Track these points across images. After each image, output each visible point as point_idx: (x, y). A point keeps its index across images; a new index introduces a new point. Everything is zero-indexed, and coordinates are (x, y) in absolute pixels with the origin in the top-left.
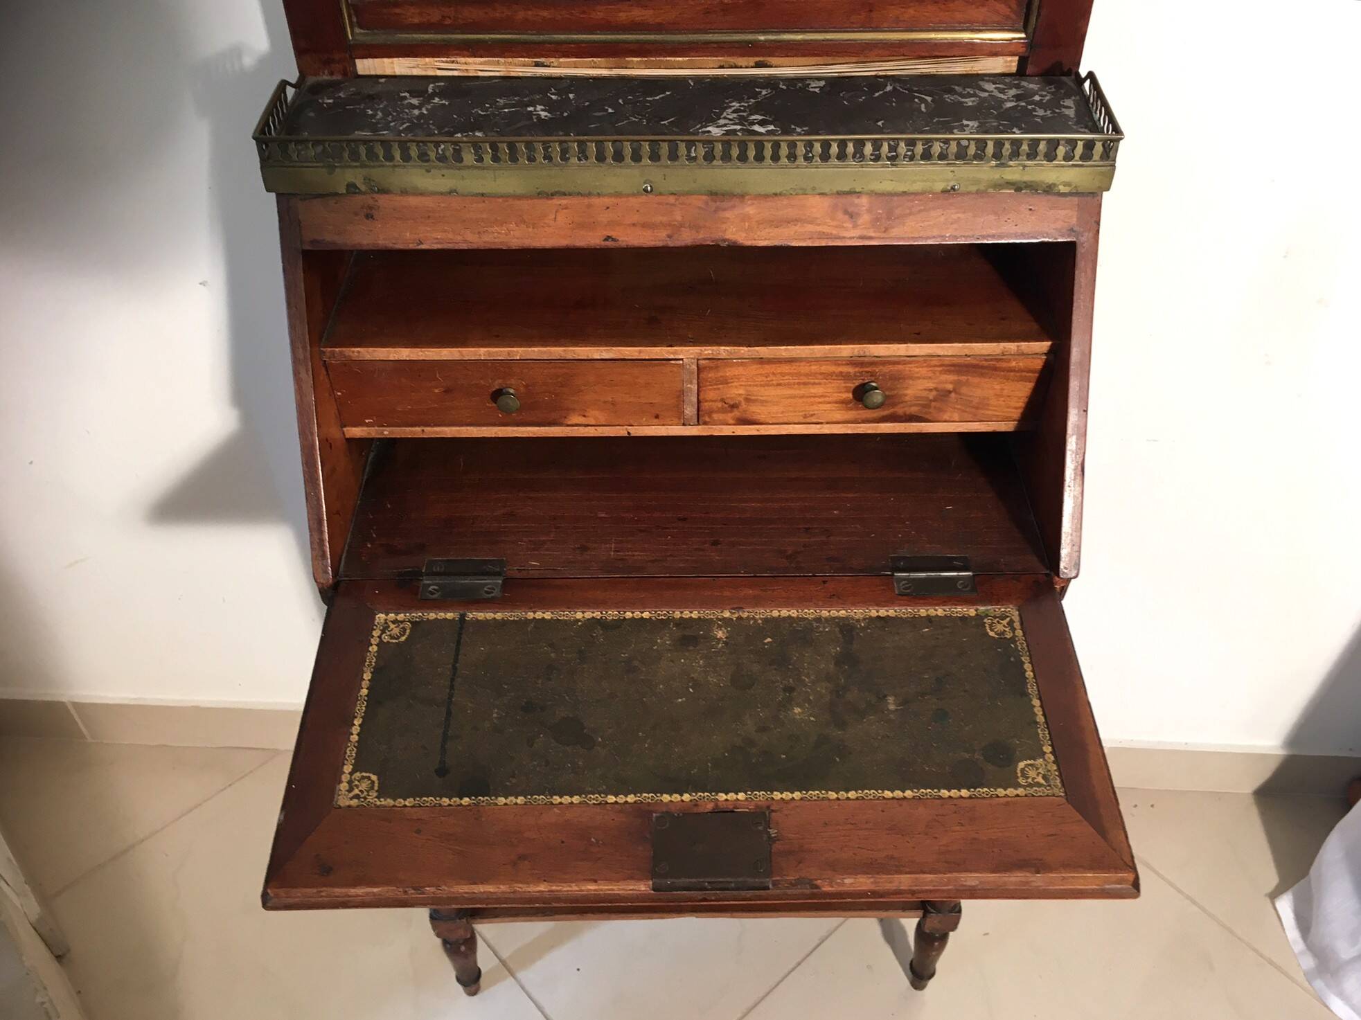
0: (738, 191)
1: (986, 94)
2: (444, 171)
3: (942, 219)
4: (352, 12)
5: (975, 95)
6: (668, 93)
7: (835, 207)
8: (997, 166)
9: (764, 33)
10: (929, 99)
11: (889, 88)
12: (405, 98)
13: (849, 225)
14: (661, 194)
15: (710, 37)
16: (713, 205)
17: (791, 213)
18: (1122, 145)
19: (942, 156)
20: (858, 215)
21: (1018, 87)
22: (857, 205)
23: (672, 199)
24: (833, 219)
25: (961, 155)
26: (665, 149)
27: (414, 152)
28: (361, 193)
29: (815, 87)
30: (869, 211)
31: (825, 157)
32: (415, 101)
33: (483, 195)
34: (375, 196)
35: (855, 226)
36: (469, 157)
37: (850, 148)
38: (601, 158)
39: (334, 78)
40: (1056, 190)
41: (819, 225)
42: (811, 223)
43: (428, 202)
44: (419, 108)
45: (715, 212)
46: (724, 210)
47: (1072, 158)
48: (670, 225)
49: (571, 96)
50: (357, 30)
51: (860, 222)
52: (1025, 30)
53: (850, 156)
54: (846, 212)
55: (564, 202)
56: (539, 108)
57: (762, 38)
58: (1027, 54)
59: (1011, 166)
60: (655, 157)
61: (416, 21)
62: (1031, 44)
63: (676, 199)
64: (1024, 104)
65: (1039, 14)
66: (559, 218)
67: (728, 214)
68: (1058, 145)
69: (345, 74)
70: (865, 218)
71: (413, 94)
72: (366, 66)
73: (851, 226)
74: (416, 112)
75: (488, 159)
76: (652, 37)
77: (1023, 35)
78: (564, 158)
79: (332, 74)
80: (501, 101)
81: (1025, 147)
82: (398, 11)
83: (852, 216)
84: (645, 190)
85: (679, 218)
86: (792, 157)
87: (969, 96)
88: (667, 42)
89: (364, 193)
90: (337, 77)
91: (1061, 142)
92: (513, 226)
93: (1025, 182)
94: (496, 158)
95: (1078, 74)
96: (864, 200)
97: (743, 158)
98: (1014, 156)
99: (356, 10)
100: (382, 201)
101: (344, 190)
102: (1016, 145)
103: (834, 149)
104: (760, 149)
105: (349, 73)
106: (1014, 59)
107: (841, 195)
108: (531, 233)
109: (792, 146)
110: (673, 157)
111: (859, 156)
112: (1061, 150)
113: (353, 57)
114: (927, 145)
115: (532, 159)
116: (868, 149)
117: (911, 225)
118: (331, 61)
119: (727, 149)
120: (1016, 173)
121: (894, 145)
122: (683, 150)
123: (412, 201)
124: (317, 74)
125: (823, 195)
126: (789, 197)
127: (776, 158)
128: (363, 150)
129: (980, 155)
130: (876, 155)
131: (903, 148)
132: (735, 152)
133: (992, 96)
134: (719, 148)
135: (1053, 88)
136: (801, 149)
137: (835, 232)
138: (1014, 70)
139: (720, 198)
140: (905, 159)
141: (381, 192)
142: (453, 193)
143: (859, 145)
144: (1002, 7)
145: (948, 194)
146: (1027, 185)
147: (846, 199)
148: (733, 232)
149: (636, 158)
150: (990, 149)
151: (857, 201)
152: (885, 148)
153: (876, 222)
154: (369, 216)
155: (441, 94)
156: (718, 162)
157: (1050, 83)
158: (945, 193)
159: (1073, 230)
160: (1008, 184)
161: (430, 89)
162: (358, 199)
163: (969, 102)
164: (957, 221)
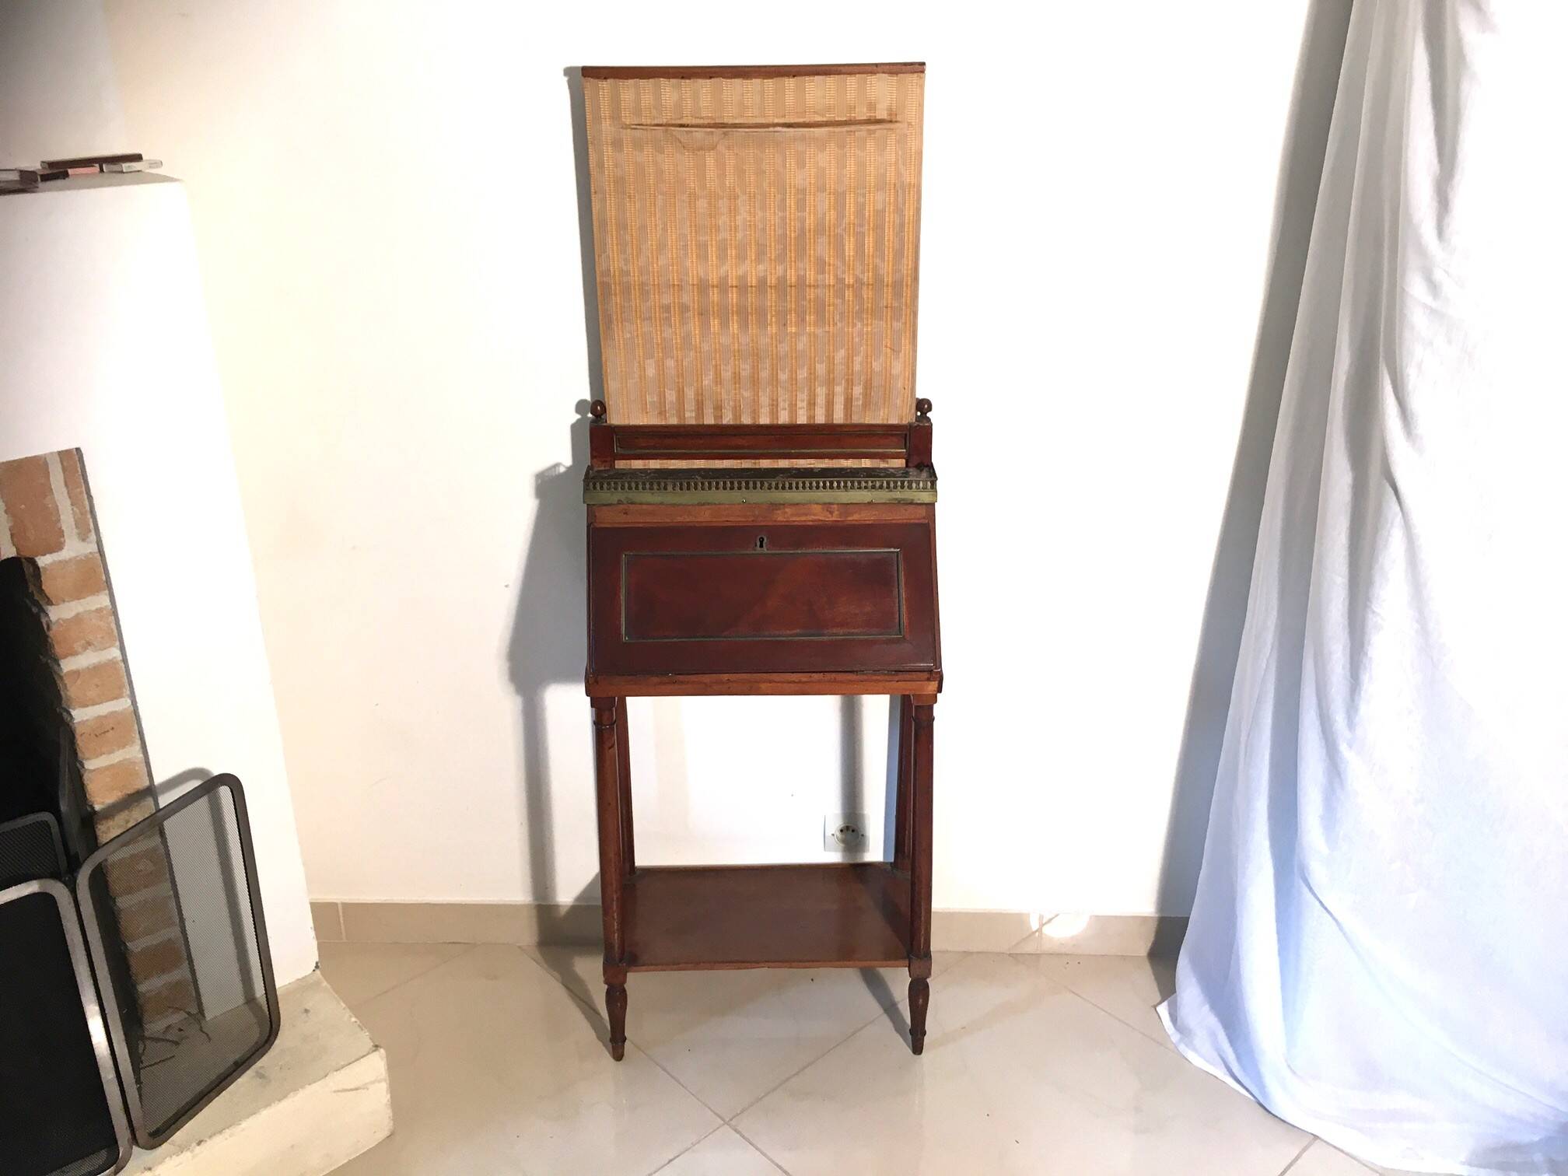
0: (782, 502)
1: (889, 472)
2: (660, 494)
3: (868, 514)
5: (884, 472)
6: (753, 472)
7: (823, 509)
8: (888, 491)
10: (865, 474)
11: (847, 470)
12: (638, 474)
13: (830, 516)
14: (749, 504)
15: (766, 451)
16: (771, 508)
17: (804, 511)
18: (938, 483)
19: (866, 488)
20: (833, 512)
21: (904, 470)
22: (833, 508)
23: (754, 506)
24: (822, 513)
25: (873, 487)
26: (751, 484)
27: (648, 486)
28: (623, 504)
29: (816, 470)
30: (838, 510)
31: (818, 487)
32: (643, 475)
33: (674, 504)
34: (628, 505)
35: (832, 516)
36: (670, 488)
37: (828, 484)
38: (725, 488)
39: (607, 468)
40: (915, 502)
41: (816, 516)
42: (813, 515)
43: (650, 508)
44: (645, 476)
45: (773, 510)
46: (776, 510)
47: (919, 489)
48: (753, 516)
50: (619, 449)
51: (834, 515)
52: (905, 448)
53: (828, 488)
54: (827, 511)
55: (708, 507)
56: (697, 476)
57: (793, 451)
58: (909, 457)
59: (894, 492)
60: (747, 488)
61: (644, 445)
62: (909, 454)
63: (756, 506)
64: (904, 475)
65: (910, 442)
66: (706, 513)
67: (778, 512)
69: (610, 468)
70: (836, 513)
71: (641, 473)
72: (620, 464)
75: (678, 488)
76: (745, 451)
77: (904, 450)
78: (710, 488)
79: (604, 467)
81: (899, 483)
82: (638, 441)
83: (831, 513)
84: (743, 502)
85: (757, 513)
86: (804, 487)
87: (882, 472)
88: (752, 453)
89: (625, 504)
91: (914, 481)
92: (686, 517)
93: (901, 499)
94: (681, 489)
95: (929, 466)
96: (835, 506)
97: (783, 488)
98: (895, 487)
99: (618, 440)
100: (632, 507)
101: (616, 502)
102: (895, 483)
103: (821, 484)
104: (790, 484)
105: (612, 465)
106: (904, 461)
107: (825, 504)
108: (694, 519)
109: (804, 483)
110: (755, 488)
111: (831, 487)
112: (914, 485)
113: (615, 460)
114: (859, 483)
115: (696, 489)
116: (835, 484)
117: (856, 517)
118: (606, 461)
119: (777, 485)
120: (898, 494)
121: (845, 483)
122: (759, 485)
123: (644, 507)
124: (599, 467)
125: (817, 504)
126: (804, 504)
127: (797, 488)
128: (626, 485)
129: (881, 487)
130: (839, 487)
131: (849, 484)
132: (780, 486)
133: (892, 473)
134: (774, 483)
135: (919, 471)
136: (808, 485)
137: (823, 519)
138: (904, 466)
139: (775, 506)
140: (851, 488)
141: (632, 503)
142: (662, 504)
143: (831, 483)
144: (895, 439)
145: (870, 503)
146: (903, 500)
147: (827, 506)
148: (780, 518)
149: (740, 488)
150: (885, 485)
151: (832, 506)
152: (842, 484)
153: (840, 515)
154: (626, 513)
155: (654, 473)
156: (773, 489)
157: (918, 469)
158: (868, 503)
159: (924, 518)
160: (896, 499)
161: (649, 471)
162: (621, 507)
163: (882, 474)
164: (875, 515)
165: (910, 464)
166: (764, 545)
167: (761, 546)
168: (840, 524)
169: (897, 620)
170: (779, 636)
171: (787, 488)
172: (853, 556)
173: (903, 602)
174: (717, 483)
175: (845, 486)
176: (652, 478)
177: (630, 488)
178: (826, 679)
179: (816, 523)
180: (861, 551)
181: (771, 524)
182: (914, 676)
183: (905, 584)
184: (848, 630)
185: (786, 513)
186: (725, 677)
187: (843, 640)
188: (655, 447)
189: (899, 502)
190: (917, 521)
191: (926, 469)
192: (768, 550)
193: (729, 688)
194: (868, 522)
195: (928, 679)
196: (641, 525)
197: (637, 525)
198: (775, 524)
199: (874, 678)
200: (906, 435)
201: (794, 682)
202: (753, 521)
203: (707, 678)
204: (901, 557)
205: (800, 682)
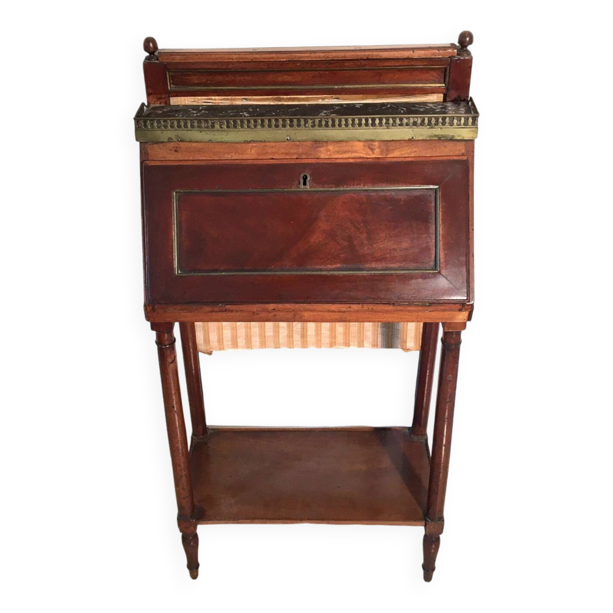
0: (325, 139)
1: (429, 107)
2: (207, 132)
3: (409, 151)
4: (171, 78)
5: (424, 108)
6: (297, 108)
7: (364, 146)
8: (430, 128)
9: (337, 85)
10: (405, 109)
11: (389, 106)
12: (191, 111)
14: (294, 141)
15: (314, 87)
16: (315, 146)
17: (347, 148)
19: (407, 124)
20: (374, 149)
21: (442, 105)
22: (374, 145)
23: (298, 143)
24: (364, 150)
25: (415, 124)
26: (295, 121)
27: (196, 124)
28: (173, 141)
29: (358, 106)
30: (379, 147)
31: (360, 125)
32: (195, 112)
33: (222, 142)
34: (179, 143)
35: (373, 153)
36: (217, 126)
37: (370, 121)
38: (270, 126)
39: (162, 105)
40: (455, 138)
41: (358, 153)
42: (355, 152)
43: (200, 145)
44: (197, 113)
45: (316, 147)
46: (320, 147)
47: (460, 125)
48: (297, 154)
49: (258, 110)
50: (172, 86)
51: (375, 152)
52: (444, 82)
53: (370, 125)
54: (369, 148)
55: (254, 145)
56: (245, 113)
57: (336, 87)
58: (446, 93)
59: (435, 128)
60: (291, 126)
61: (196, 82)
62: (447, 89)
63: (300, 143)
64: (444, 110)
65: (449, 76)
66: (252, 151)
67: (321, 149)
68: (454, 119)
69: (166, 103)
70: (377, 150)
71: (193, 110)
72: (175, 101)
73: (371, 153)
74: (195, 115)
75: (225, 126)
76: (291, 87)
77: (444, 85)
78: (255, 126)
79: (160, 103)
80: (229, 112)
81: (440, 120)
82: (189, 78)
83: (372, 150)
84: (288, 139)
85: (301, 151)
86: (347, 125)
87: (422, 108)
88: (297, 89)
89: (175, 142)
90: (163, 105)
91: (455, 118)
92: (234, 154)
93: (442, 135)
94: (228, 127)
95: (467, 100)
96: (376, 143)
97: (327, 125)
98: (437, 124)
99: (172, 78)
100: (182, 145)
101: (166, 140)
102: (437, 119)
103: (364, 121)
104: (333, 121)
105: (167, 103)
106: (441, 96)
107: (366, 141)
108: (241, 157)
109: (346, 120)
110: (299, 125)
111: (373, 124)
112: (455, 121)
113: (169, 97)
114: (401, 119)
115: (242, 127)
116: (377, 121)
117: (396, 154)
118: (161, 98)
119: (320, 122)
120: (438, 131)
121: (387, 120)
122: (302, 122)
123: (194, 145)
124: (154, 103)
125: (359, 141)
126: (346, 141)
127: (340, 125)
128: (176, 123)
129: (422, 124)
130: (380, 124)
131: (391, 121)
132: (324, 123)
133: (431, 108)
134: (317, 121)
135: (457, 105)
136: (350, 122)
137: (365, 156)
138: (442, 100)
139: (318, 143)
140: (393, 125)
141: (182, 141)
142: (210, 141)
143: (373, 120)
144: (434, 74)
145: (411, 140)
146: (443, 136)
147: (369, 143)
148: (322, 156)
149: (284, 126)
150: (426, 121)
151: (374, 143)
152: (384, 121)
153: (382, 152)
154: (176, 151)
155: (205, 109)
156: (317, 127)
157: (456, 104)
158: (409, 140)
159: (463, 155)
160: (435, 136)
161: (200, 108)
162: (172, 145)
163: (422, 110)
164: (415, 151)
165: (448, 99)
166: (308, 183)
167: (305, 184)
168: (382, 161)
169: (433, 256)
170: (321, 270)
171: (330, 126)
172: (393, 193)
173: (440, 238)
174: (263, 121)
175: (387, 123)
176: (202, 115)
177: (179, 126)
178: (364, 309)
179: (358, 160)
180: (400, 188)
181: (314, 161)
182: (447, 307)
183: (442, 220)
184: (386, 265)
185: (328, 150)
186: (272, 306)
187: (381, 275)
188: (205, 84)
189: (439, 139)
190: (456, 158)
191: (462, 104)
192: (310, 188)
193: (275, 315)
194: (407, 159)
195: (460, 310)
196: (190, 163)
197: (185, 163)
198: (318, 161)
199: (409, 308)
200: (446, 69)
201: (334, 311)
202: (297, 158)
203: (255, 307)
204: (439, 194)
205: (339, 312)
